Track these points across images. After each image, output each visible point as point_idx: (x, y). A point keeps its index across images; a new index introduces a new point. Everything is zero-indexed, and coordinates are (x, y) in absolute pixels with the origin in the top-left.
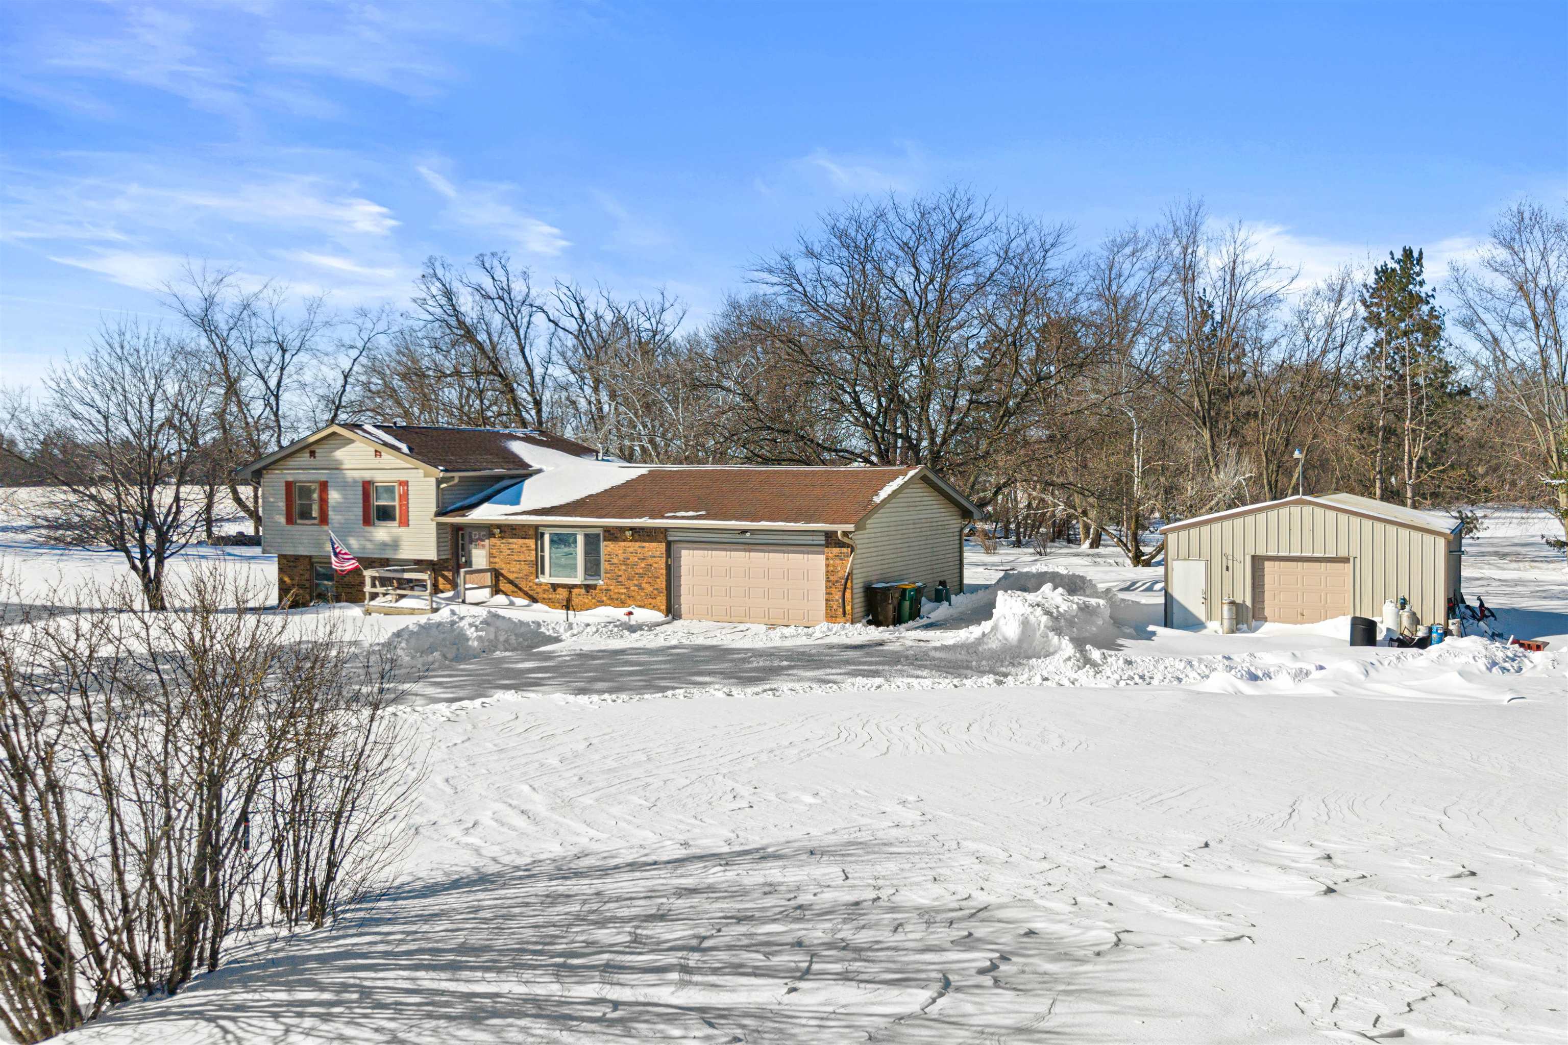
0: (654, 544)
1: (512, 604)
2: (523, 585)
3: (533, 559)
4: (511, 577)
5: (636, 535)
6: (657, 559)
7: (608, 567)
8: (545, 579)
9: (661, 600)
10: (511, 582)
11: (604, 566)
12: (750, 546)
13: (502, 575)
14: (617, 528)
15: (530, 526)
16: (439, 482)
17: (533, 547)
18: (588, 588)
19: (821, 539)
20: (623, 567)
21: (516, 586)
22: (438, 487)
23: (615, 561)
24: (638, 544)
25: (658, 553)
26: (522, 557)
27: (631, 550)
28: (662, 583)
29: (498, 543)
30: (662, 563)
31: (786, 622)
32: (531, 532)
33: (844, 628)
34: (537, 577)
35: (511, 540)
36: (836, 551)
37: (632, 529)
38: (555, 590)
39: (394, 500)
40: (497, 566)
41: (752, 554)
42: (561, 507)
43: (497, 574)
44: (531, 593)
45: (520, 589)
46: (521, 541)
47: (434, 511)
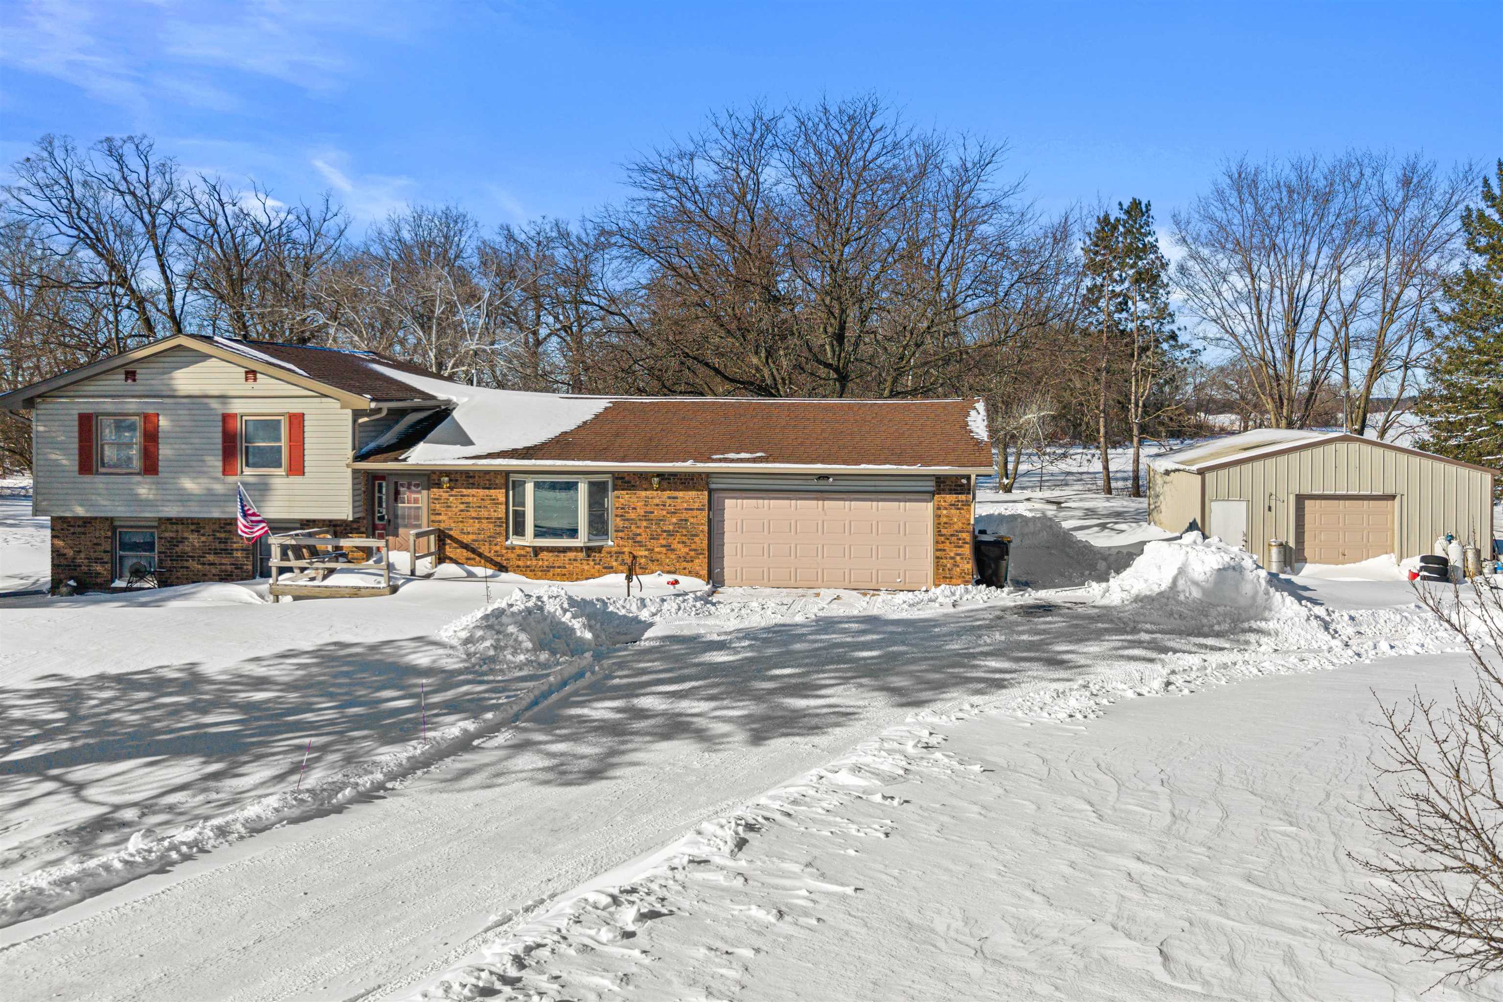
0: (693, 494)
1: (471, 575)
2: (485, 549)
3: (502, 515)
4: (466, 539)
5: (665, 484)
6: (695, 513)
7: (621, 524)
8: (509, 543)
9: (700, 564)
10: (465, 546)
11: (613, 522)
12: (822, 494)
13: (451, 537)
14: (635, 473)
15: (497, 473)
16: (357, 414)
17: (502, 499)
18: (589, 550)
19: (931, 485)
20: (645, 524)
21: (474, 551)
22: (355, 421)
23: (632, 515)
24: (668, 493)
25: (696, 506)
26: (484, 513)
27: (657, 501)
28: (702, 542)
29: (445, 495)
30: (703, 517)
31: (873, 585)
32: (500, 480)
33: (967, 591)
34: (507, 538)
35: (465, 491)
36: (951, 498)
37: (660, 475)
38: (536, 555)
39: (279, 439)
40: (442, 526)
41: (827, 503)
42: (528, 449)
43: (442, 537)
44: (498, 559)
45: (480, 555)
46: (481, 492)
47: (350, 454)
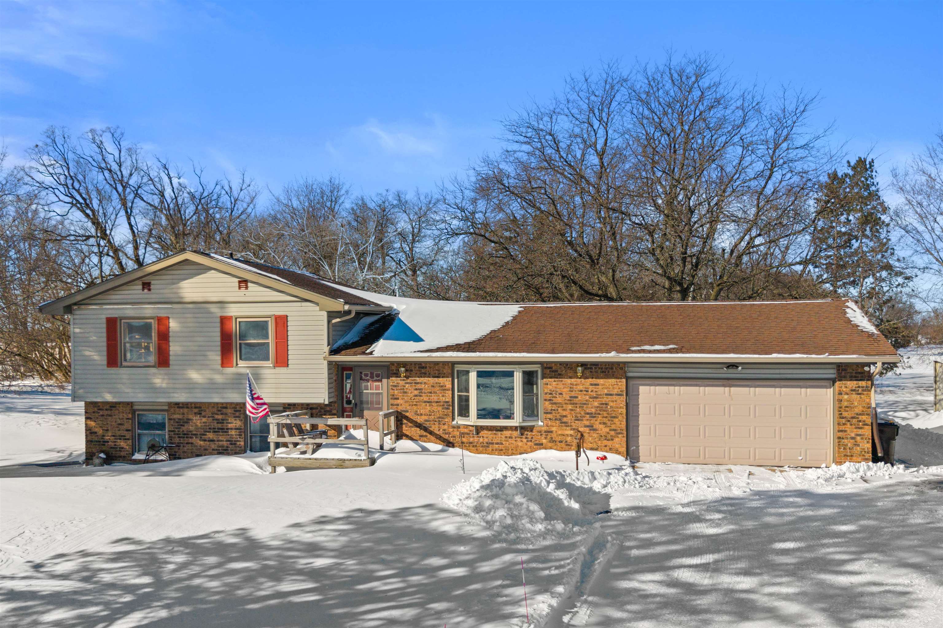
0: (612, 381)
1: (425, 450)
2: (435, 428)
3: (449, 399)
4: (420, 419)
5: (588, 373)
6: (615, 398)
7: (549, 407)
8: (454, 423)
9: (620, 442)
10: (419, 426)
11: (543, 405)
12: (728, 382)
13: (407, 418)
14: (561, 363)
15: (445, 363)
16: (331, 315)
17: (449, 386)
18: (523, 429)
19: (832, 373)
20: (570, 407)
21: (426, 429)
22: (329, 322)
23: (559, 399)
24: (590, 381)
25: (615, 391)
26: (434, 398)
27: (581, 387)
28: (620, 423)
29: (402, 383)
30: (621, 401)
31: (776, 463)
32: (447, 370)
33: (869, 468)
34: (453, 419)
35: (418, 380)
36: (852, 384)
37: (584, 365)
38: (478, 433)
39: (267, 337)
40: (400, 409)
41: (733, 389)
42: (469, 344)
43: (400, 418)
44: (446, 437)
45: (431, 433)
46: (432, 380)
47: (327, 349)
